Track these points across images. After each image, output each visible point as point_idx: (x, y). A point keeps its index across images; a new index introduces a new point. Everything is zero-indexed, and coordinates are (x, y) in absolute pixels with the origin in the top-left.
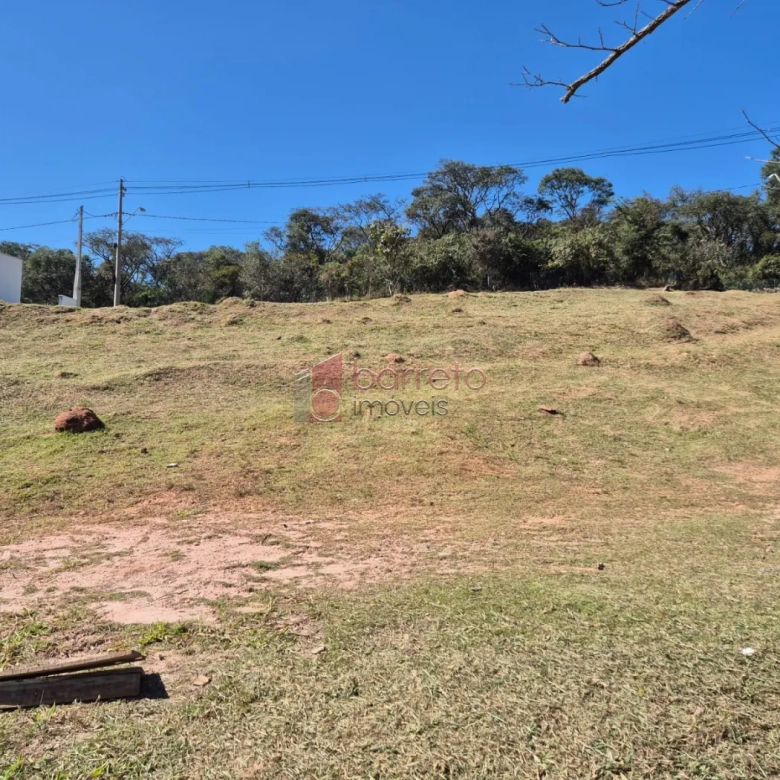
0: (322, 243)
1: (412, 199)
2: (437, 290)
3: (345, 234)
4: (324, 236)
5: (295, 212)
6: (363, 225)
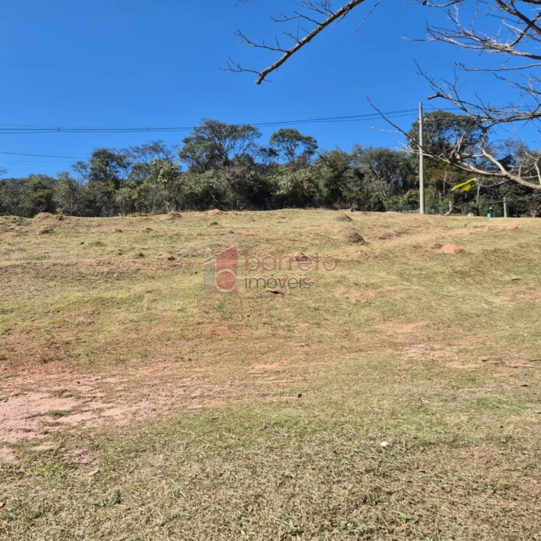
0: (118, 174)
1: (183, 145)
2: (203, 209)
3: (135, 168)
4: (120, 169)
5: (96, 151)
6: (148, 162)
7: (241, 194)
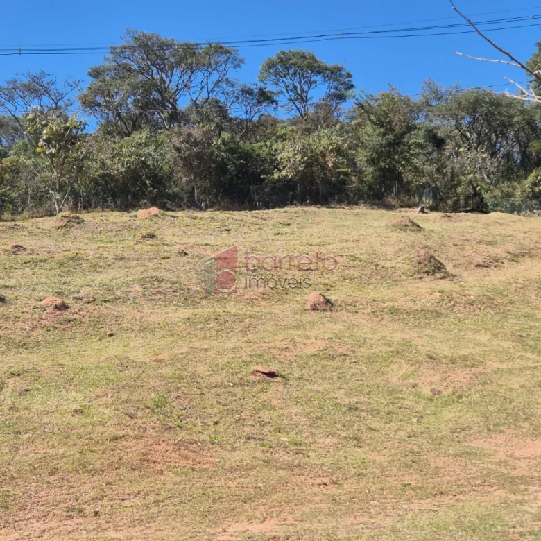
1: (90, 81)
2: (127, 207)
6: (19, 115)
7: (203, 176)
